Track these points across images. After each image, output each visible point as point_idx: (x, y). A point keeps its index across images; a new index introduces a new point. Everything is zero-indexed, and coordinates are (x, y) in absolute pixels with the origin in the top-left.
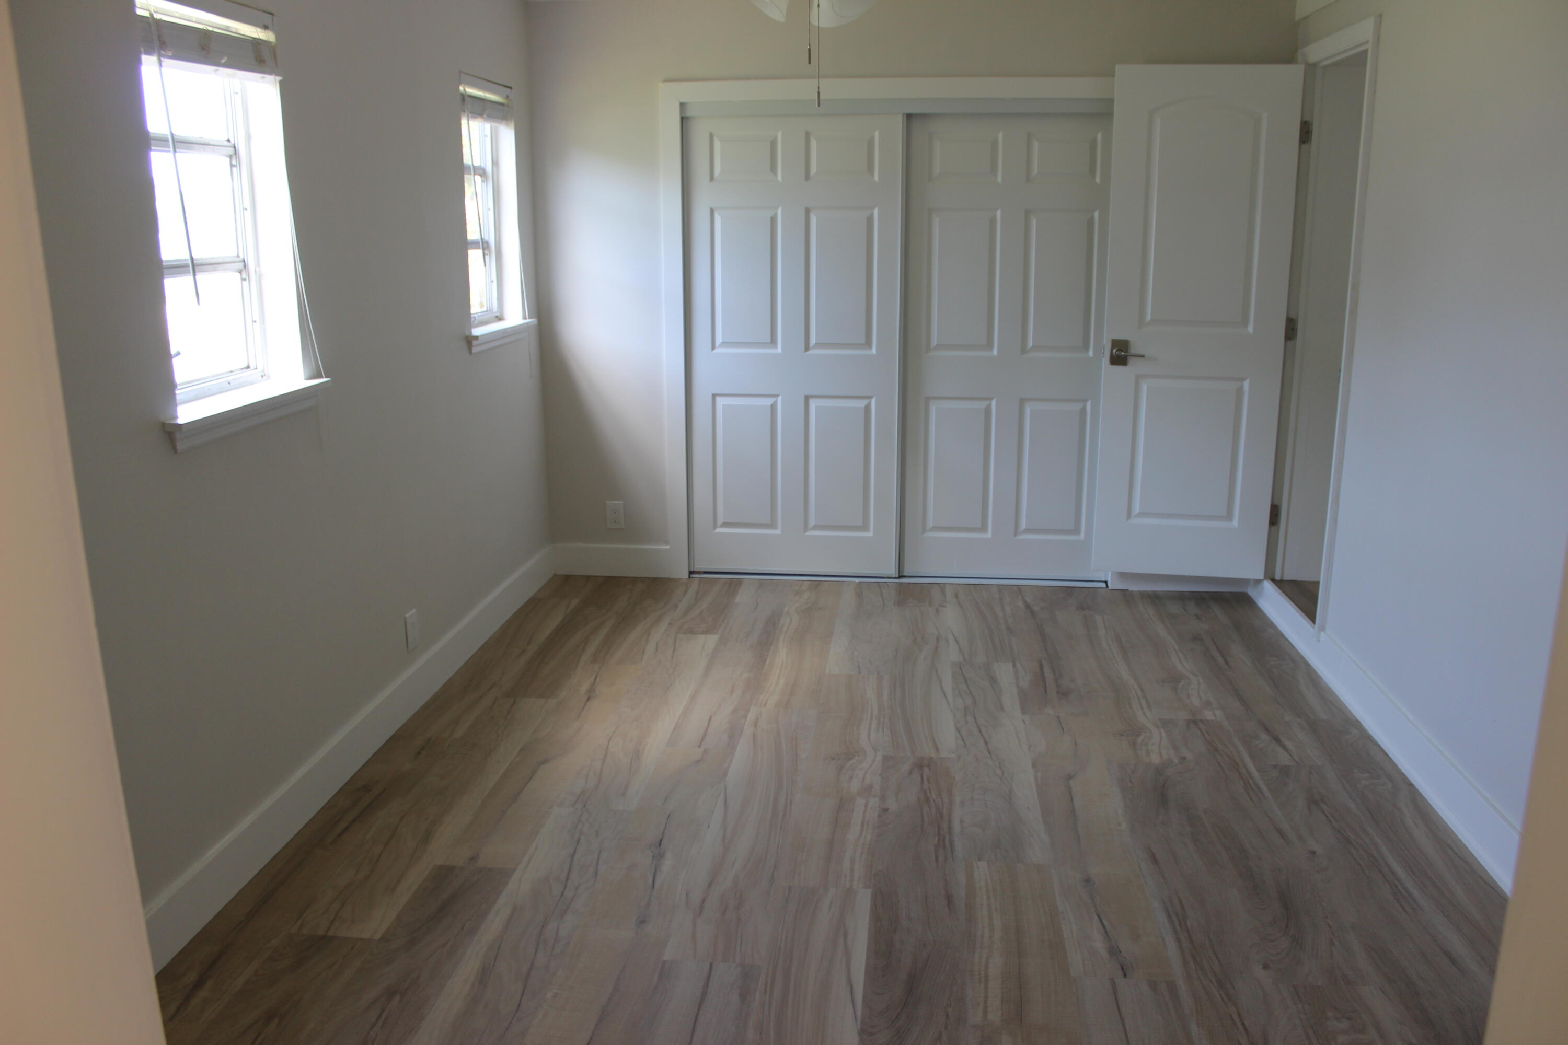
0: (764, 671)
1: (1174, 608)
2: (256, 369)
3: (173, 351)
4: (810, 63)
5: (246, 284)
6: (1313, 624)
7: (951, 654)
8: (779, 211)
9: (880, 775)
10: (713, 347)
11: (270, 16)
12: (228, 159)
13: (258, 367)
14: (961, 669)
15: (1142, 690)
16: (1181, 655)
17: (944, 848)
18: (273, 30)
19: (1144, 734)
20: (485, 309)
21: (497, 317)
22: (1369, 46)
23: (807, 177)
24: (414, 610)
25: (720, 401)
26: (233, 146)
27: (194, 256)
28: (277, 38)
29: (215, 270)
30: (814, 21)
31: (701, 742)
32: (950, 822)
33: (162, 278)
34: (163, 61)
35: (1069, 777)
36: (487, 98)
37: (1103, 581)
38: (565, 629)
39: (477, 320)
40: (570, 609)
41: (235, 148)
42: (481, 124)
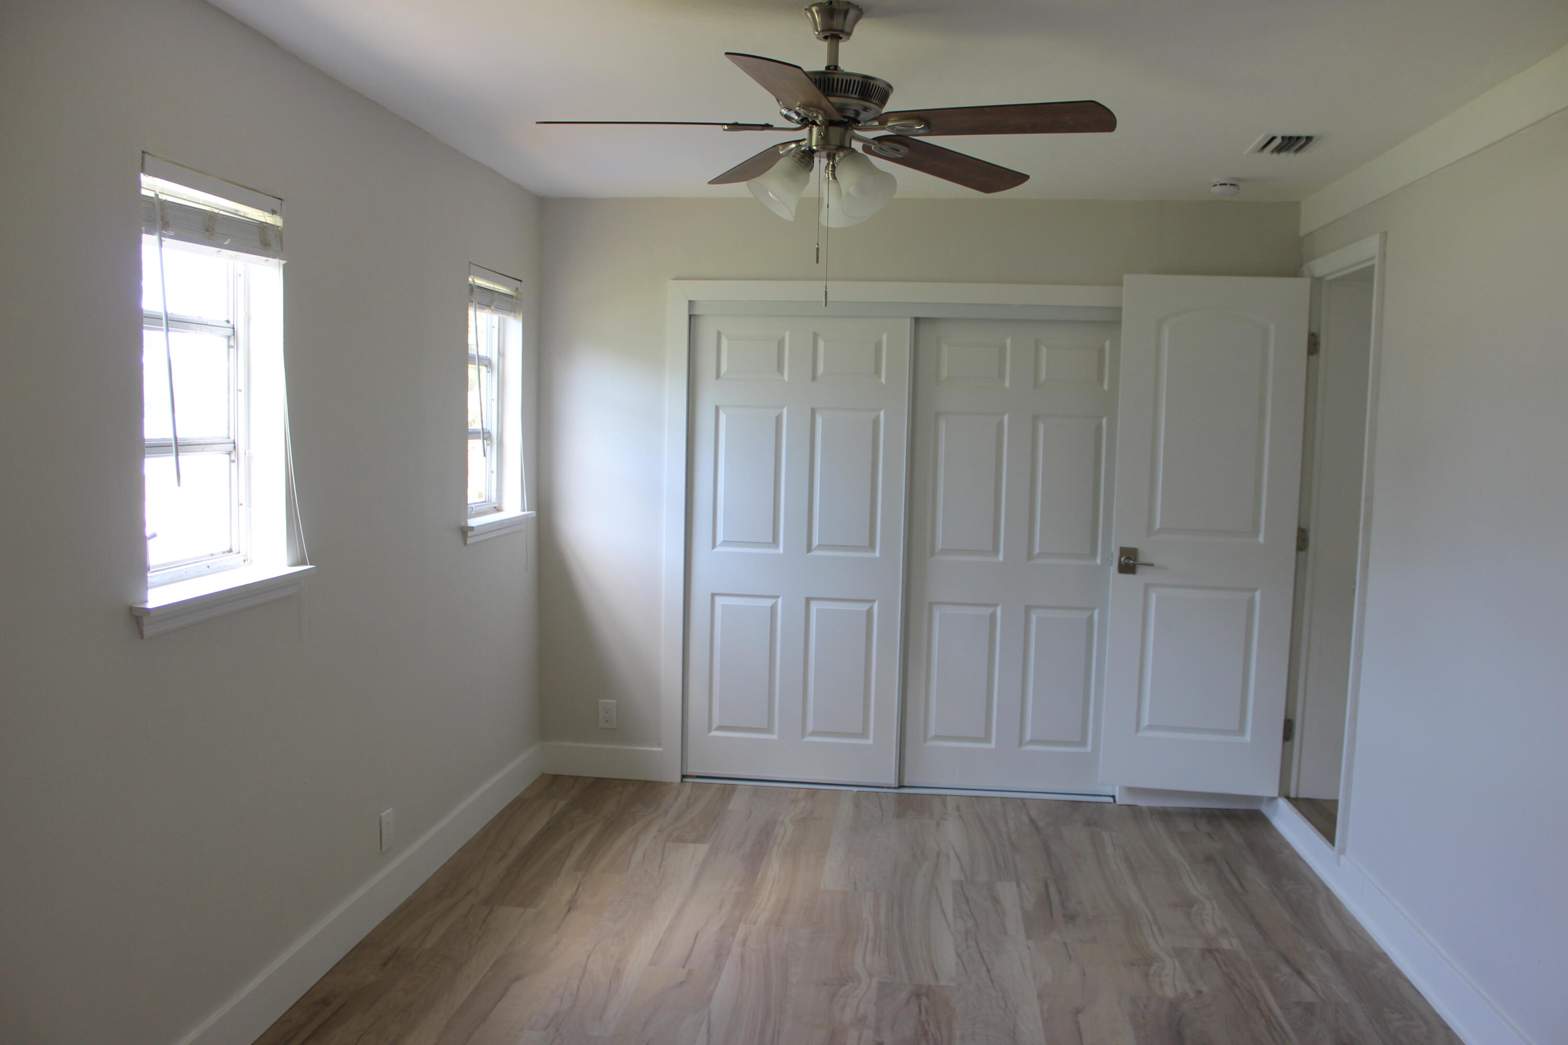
1: (1185, 826)
2: (239, 553)
3: (148, 533)
4: (817, 262)
5: (234, 465)
6: (1331, 846)
7: (952, 872)
8: (785, 411)
9: (875, 1004)
10: (714, 546)
11: (280, 201)
12: (226, 340)
13: (241, 552)
14: (962, 888)
15: (1153, 915)
16: (1193, 877)
18: (280, 215)
19: (1156, 964)
20: (483, 500)
21: (495, 508)
22: (1376, 262)
23: (814, 377)
24: (391, 809)
25: (719, 601)
26: (232, 327)
27: (179, 436)
28: (284, 223)
29: (202, 451)
30: (824, 223)
31: (686, 962)
33: (144, 457)
34: (164, 241)
35: (1077, 1011)
36: (497, 290)
37: (1110, 796)
38: (549, 833)
39: (474, 511)
40: (555, 812)
41: (234, 328)
42: (489, 315)
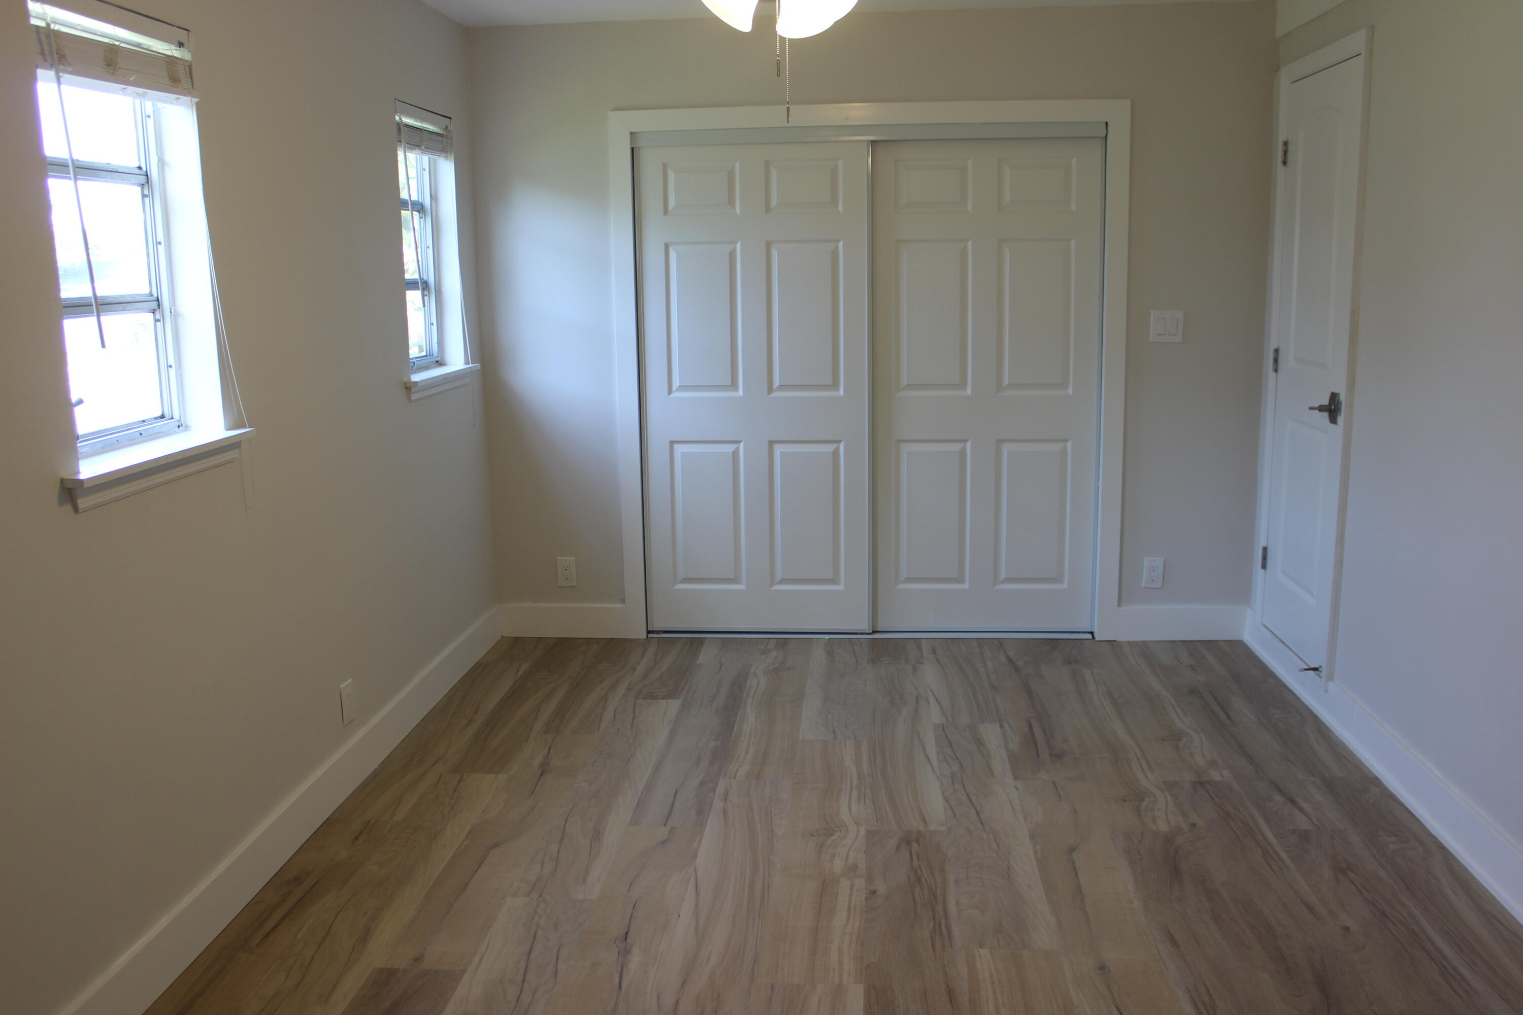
0: (732, 738)
2: (172, 418)
3: (74, 398)
4: (779, 75)
5: (159, 324)
7: (933, 716)
8: (738, 246)
9: (864, 853)
10: (670, 391)
11: (186, 31)
12: (139, 188)
13: (174, 417)
14: (944, 732)
15: (1141, 750)
16: (1179, 710)
17: (941, 934)
18: (187, 48)
19: (1148, 799)
20: (424, 354)
21: (437, 362)
22: (1363, 58)
23: (768, 209)
24: (350, 680)
25: (679, 449)
26: (145, 174)
27: (99, 294)
28: (193, 56)
29: (124, 310)
31: (667, 820)
32: (945, 904)
33: (62, 319)
34: (61, 77)
35: (1072, 850)
36: (425, 129)
37: (1088, 632)
38: (515, 696)
39: (415, 366)
40: (520, 674)
41: (147, 175)
42: (418, 156)
